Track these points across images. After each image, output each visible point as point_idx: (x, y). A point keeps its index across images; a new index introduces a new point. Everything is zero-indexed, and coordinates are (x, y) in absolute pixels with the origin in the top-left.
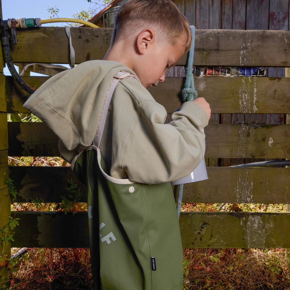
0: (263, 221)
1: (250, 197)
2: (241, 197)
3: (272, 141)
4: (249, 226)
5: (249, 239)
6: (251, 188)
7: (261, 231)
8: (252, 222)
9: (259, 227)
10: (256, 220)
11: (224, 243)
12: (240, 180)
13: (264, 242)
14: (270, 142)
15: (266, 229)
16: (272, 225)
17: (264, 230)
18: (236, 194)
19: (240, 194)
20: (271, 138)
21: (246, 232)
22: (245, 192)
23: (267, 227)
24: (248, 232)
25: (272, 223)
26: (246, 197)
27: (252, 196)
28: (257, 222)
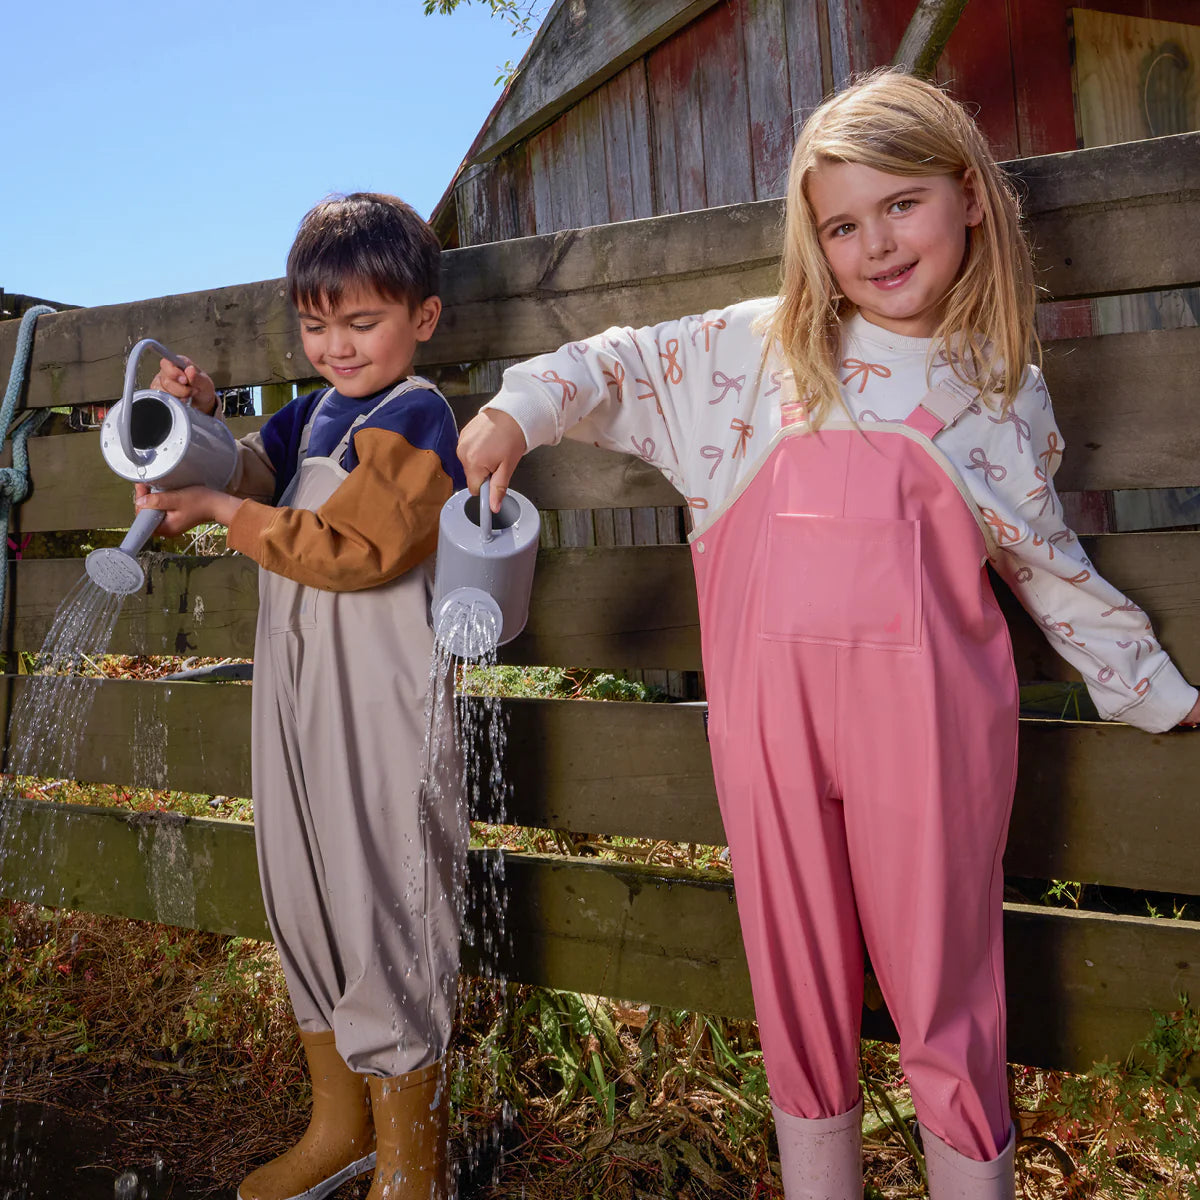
0: (188, 844)
1: (161, 770)
2: (142, 769)
3: (202, 606)
4: (157, 856)
5: (158, 896)
6: (164, 744)
7: (185, 876)
8: (162, 844)
9: (178, 861)
10: (172, 841)
11: (108, 900)
12: (140, 720)
13: (193, 909)
14: (197, 610)
15: (195, 871)
16: (208, 861)
17: (191, 873)
18: (132, 759)
19: (141, 761)
20: (198, 598)
21: (151, 874)
22: (152, 755)
23: (196, 864)
24: (156, 875)
25: (208, 853)
26: (154, 769)
27: (166, 767)
28: (174, 847)
